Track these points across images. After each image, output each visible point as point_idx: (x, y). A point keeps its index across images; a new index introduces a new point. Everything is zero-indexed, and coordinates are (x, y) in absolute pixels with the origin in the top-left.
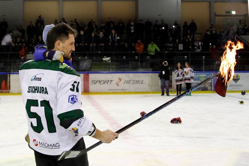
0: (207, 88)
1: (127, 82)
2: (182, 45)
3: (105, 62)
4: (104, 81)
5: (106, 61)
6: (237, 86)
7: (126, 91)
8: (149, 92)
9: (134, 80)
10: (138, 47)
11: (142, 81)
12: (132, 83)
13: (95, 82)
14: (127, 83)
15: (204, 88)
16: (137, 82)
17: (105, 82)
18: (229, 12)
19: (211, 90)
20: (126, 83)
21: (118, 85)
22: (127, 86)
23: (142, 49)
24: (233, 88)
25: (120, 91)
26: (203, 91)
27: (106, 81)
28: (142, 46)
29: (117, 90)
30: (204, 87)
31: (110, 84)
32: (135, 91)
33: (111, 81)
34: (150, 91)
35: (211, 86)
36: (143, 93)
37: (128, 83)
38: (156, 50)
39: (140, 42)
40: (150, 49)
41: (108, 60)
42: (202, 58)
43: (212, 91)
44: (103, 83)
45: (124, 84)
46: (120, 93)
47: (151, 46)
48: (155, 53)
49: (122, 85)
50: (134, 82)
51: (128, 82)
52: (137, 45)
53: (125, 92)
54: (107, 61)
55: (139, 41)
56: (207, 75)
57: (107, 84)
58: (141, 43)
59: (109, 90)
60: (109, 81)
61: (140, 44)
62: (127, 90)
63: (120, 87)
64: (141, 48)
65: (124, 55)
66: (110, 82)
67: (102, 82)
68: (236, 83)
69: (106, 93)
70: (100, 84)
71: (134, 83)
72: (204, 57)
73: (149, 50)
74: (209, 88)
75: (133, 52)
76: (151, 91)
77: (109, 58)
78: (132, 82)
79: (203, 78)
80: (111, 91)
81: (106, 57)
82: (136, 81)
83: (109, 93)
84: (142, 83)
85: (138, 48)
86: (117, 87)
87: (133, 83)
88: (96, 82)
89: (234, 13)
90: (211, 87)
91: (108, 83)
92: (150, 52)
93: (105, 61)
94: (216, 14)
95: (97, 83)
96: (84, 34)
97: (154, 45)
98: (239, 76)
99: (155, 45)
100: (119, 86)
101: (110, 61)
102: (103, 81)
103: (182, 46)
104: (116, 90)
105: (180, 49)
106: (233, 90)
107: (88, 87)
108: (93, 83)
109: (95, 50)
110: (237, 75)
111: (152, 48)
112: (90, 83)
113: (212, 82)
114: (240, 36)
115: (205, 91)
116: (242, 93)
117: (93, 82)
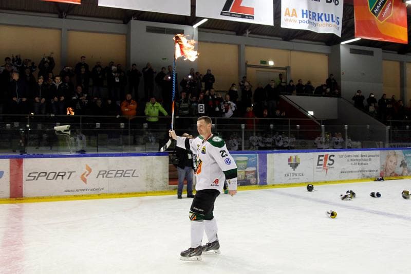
0: (249, 181)
1: (103, 174)
2: (203, 105)
3: (58, 134)
4: (56, 173)
5: (60, 132)
6: (296, 175)
7: (101, 192)
8: (147, 193)
9: (116, 170)
10: (126, 106)
11: (133, 171)
12: (113, 176)
13: (35, 176)
14: (103, 177)
15: (244, 182)
16: (123, 173)
17: (58, 175)
18: (265, 62)
19: (256, 184)
20: (101, 176)
21: (85, 181)
22: (103, 182)
23: (134, 112)
24: (290, 179)
25: (89, 192)
26: (243, 187)
27: (59, 173)
28: (133, 106)
29: (84, 190)
30: (245, 180)
31: (68, 178)
32: (121, 192)
33: (71, 172)
34: (149, 189)
35: (256, 177)
36: (136, 194)
37: (106, 177)
38: (160, 113)
39: (130, 99)
40: (149, 112)
41: (65, 131)
42: (240, 128)
43: (257, 186)
44: (54, 178)
45: (97, 177)
46: (89, 196)
47: (151, 105)
48: (159, 119)
49: (93, 181)
50: (117, 173)
51: (106, 174)
52: (125, 103)
53: (99, 195)
54: (63, 132)
55: (129, 96)
56: (249, 157)
57: (62, 179)
58: (132, 101)
59: (65, 191)
60: (65, 173)
61: (129, 101)
62: (103, 189)
63: (89, 185)
64: (131, 110)
65: (98, 120)
66: (68, 174)
67: (52, 176)
68: (294, 170)
69: (59, 198)
70: (47, 179)
71: (117, 175)
72: (243, 126)
73: (147, 114)
74: (253, 180)
75: (118, 116)
76: (150, 191)
77: (66, 127)
78: (114, 173)
79: (243, 164)
80: (71, 193)
81: (61, 125)
82: (121, 172)
83: (65, 198)
84: (132, 176)
85: (126, 110)
86: (82, 185)
87: (115, 177)
88: (39, 176)
89: (271, 63)
90: (255, 179)
91: (64, 177)
92: (149, 116)
93: (57, 132)
94: (248, 64)
95: (39, 178)
96: (19, 80)
97: (155, 105)
98: (299, 159)
99: (158, 105)
100: (87, 182)
101: (69, 133)
102: (54, 174)
103: (204, 108)
104: (81, 190)
105: (199, 112)
106: (290, 182)
107: (21, 187)
108: (33, 178)
109: (43, 112)
110: (296, 157)
111: (153, 108)
112: (24, 179)
113: (257, 170)
114: (286, 96)
115: (246, 187)
116: (308, 188)
117: (31, 175)
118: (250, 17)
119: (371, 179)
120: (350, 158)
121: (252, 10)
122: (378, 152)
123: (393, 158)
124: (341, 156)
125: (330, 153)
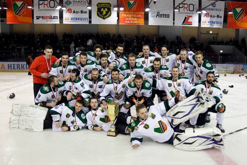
18: (208, 32)
89: (211, 32)
94: (202, 33)
105: (177, 51)
114: (211, 45)
118: (191, 25)
119: (229, 73)
120: (222, 66)
121: (191, 22)
122: (233, 65)
123: (239, 67)
124: (219, 66)
125: (215, 64)
